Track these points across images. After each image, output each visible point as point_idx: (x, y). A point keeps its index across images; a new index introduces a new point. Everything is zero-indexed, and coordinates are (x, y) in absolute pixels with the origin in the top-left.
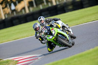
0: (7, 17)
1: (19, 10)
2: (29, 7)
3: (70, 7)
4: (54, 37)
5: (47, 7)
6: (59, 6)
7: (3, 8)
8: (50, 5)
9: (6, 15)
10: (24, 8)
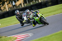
0: (10, 10)
1: (18, 5)
3: (50, 4)
4: (39, 18)
5: (35, 3)
6: (43, 3)
7: (7, 4)
8: (37, 2)
10: (21, 4)
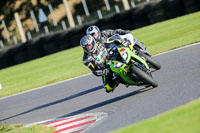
0: (30, 37)
2: (74, 16)
4: (125, 65)
8: (117, 8)
9: (29, 34)
